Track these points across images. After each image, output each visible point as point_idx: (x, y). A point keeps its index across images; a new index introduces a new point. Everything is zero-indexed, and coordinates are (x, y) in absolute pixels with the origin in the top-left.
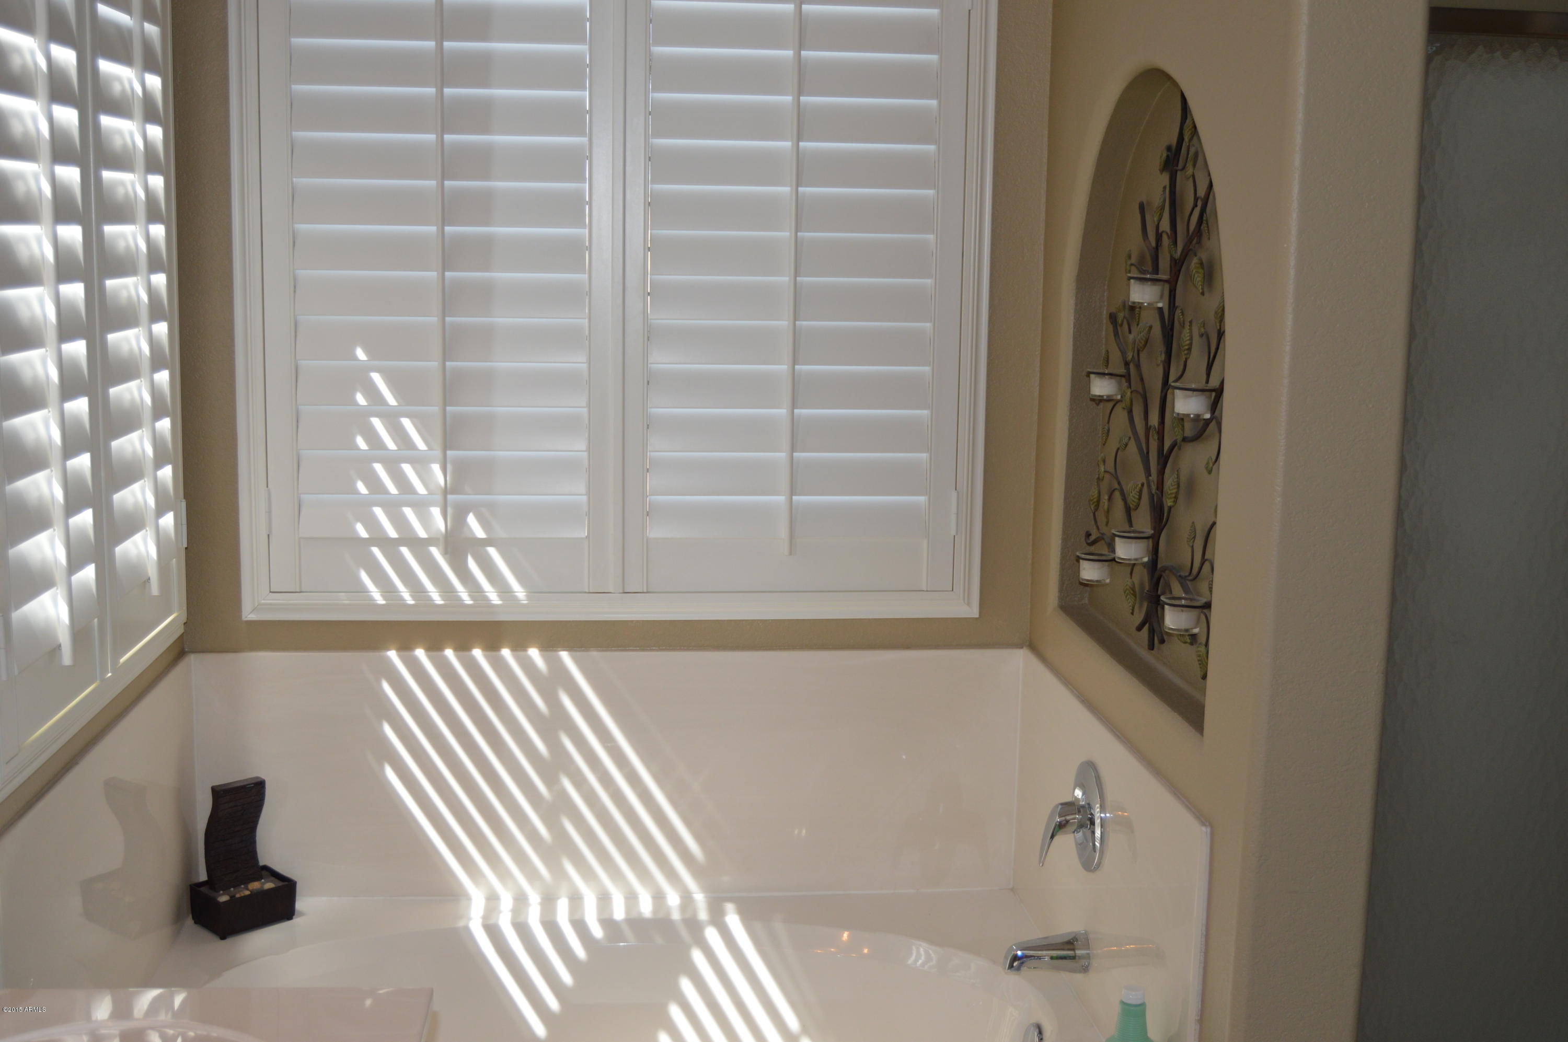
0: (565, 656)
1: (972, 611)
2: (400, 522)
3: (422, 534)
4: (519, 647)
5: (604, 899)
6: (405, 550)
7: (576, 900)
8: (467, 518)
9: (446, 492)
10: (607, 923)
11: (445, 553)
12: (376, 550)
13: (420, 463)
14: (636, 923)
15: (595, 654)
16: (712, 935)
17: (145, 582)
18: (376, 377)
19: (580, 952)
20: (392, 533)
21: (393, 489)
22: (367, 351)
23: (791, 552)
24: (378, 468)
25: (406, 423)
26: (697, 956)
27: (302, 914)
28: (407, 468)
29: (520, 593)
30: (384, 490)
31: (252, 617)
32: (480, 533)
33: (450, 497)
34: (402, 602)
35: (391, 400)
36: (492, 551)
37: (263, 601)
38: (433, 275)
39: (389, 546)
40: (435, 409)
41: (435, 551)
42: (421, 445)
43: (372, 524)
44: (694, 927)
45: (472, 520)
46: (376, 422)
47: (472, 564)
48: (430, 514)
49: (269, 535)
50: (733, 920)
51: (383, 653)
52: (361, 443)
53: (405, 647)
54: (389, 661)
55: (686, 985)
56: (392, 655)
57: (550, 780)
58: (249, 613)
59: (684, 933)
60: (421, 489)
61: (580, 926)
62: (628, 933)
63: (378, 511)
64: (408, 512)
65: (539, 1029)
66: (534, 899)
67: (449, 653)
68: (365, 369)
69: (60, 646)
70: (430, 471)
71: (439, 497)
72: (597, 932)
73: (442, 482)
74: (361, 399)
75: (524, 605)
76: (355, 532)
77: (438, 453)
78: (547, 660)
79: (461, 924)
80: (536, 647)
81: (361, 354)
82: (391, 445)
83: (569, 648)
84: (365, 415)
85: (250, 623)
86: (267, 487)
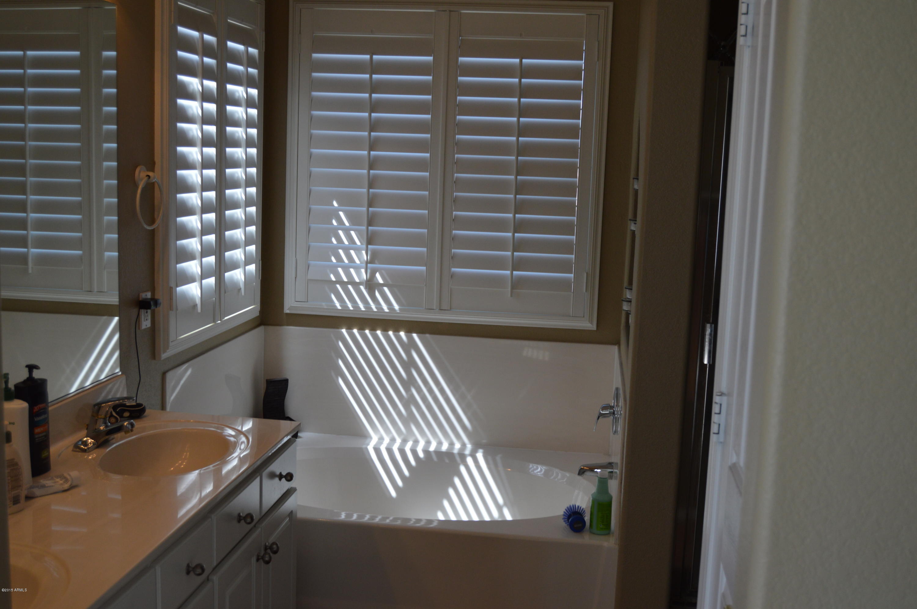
0: (415, 336)
1: (593, 326)
2: (348, 275)
3: (357, 280)
4: (396, 331)
5: (428, 443)
6: (350, 287)
7: (416, 442)
8: (376, 275)
9: (367, 263)
10: (426, 452)
11: (366, 288)
12: (338, 286)
13: (358, 250)
14: (438, 453)
15: (428, 335)
16: (470, 460)
17: (239, 289)
18: (341, 214)
19: (413, 462)
20: (345, 279)
21: (346, 261)
22: (338, 203)
23: (511, 296)
24: (341, 251)
25: (353, 233)
26: (463, 469)
27: (300, 437)
28: (352, 252)
29: (396, 307)
30: (342, 261)
31: (288, 312)
32: (381, 281)
33: (369, 265)
34: (348, 308)
35: (347, 224)
36: (386, 289)
37: (292, 305)
38: (365, 171)
39: (344, 285)
40: (364, 228)
41: (362, 288)
42: (358, 243)
43: (337, 275)
44: (463, 457)
45: (378, 275)
46: (341, 232)
47: (377, 294)
48: (361, 272)
49: (295, 278)
50: (480, 455)
51: (340, 330)
52: (334, 241)
53: (349, 328)
54: (342, 334)
55: (457, 481)
56: (344, 331)
57: (407, 390)
58: (287, 310)
59: (458, 459)
60: (358, 261)
61: (414, 452)
62: (435, 458)
63: (340, 270)
64: (352, 270)
65: (393, 493)
66: (399, 441)
67: (367, 332)
68: (337, 211)
69: (197, 305)
70: (362, 254)
71: (364, 265)
72: (421, 455)
73: (365, 258)
74: (334, 223)
75: (398, 313)
76: (331, 278)
77: (364, 246)
78: (406, 336)
79: (364, 446)
80: (403, 331)
81: (335, 204)
82: (346, 242)
83: (417, 333)
84: (336, 229)
85: (287, 314)
86: (296, 257)
